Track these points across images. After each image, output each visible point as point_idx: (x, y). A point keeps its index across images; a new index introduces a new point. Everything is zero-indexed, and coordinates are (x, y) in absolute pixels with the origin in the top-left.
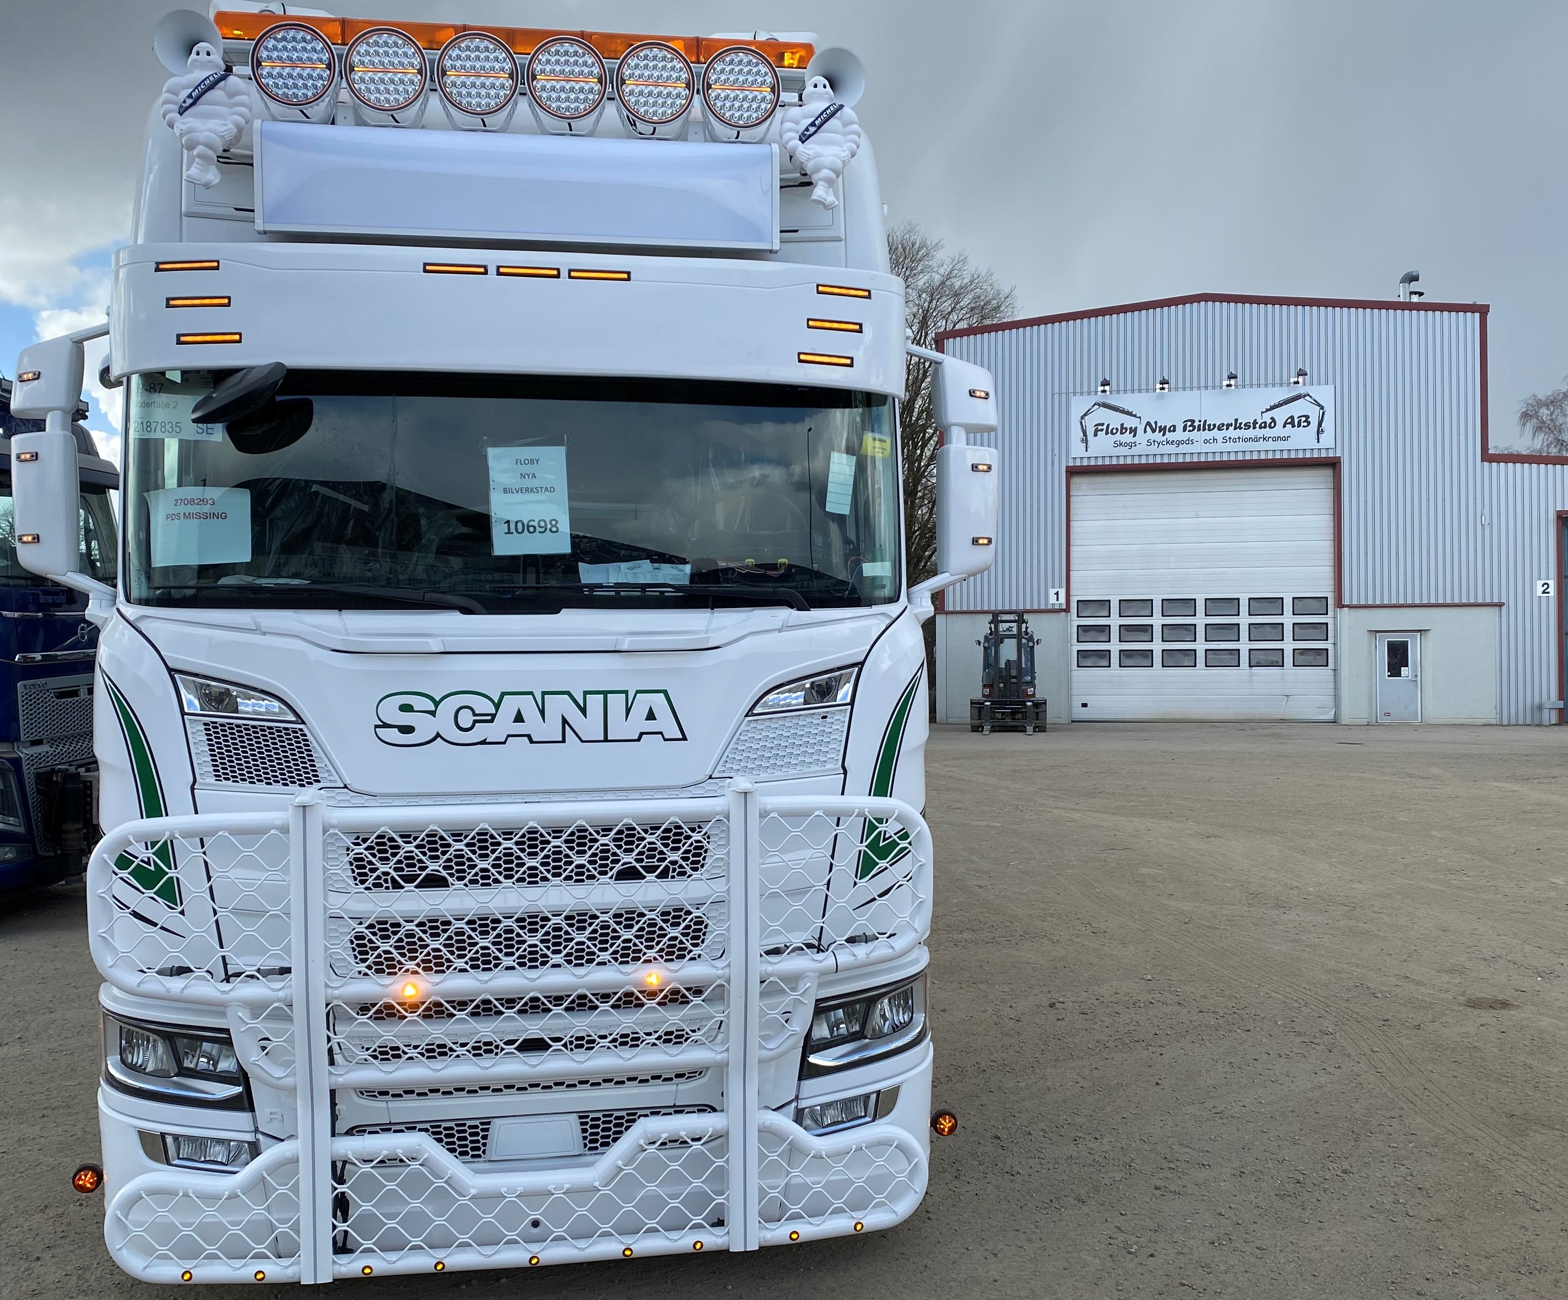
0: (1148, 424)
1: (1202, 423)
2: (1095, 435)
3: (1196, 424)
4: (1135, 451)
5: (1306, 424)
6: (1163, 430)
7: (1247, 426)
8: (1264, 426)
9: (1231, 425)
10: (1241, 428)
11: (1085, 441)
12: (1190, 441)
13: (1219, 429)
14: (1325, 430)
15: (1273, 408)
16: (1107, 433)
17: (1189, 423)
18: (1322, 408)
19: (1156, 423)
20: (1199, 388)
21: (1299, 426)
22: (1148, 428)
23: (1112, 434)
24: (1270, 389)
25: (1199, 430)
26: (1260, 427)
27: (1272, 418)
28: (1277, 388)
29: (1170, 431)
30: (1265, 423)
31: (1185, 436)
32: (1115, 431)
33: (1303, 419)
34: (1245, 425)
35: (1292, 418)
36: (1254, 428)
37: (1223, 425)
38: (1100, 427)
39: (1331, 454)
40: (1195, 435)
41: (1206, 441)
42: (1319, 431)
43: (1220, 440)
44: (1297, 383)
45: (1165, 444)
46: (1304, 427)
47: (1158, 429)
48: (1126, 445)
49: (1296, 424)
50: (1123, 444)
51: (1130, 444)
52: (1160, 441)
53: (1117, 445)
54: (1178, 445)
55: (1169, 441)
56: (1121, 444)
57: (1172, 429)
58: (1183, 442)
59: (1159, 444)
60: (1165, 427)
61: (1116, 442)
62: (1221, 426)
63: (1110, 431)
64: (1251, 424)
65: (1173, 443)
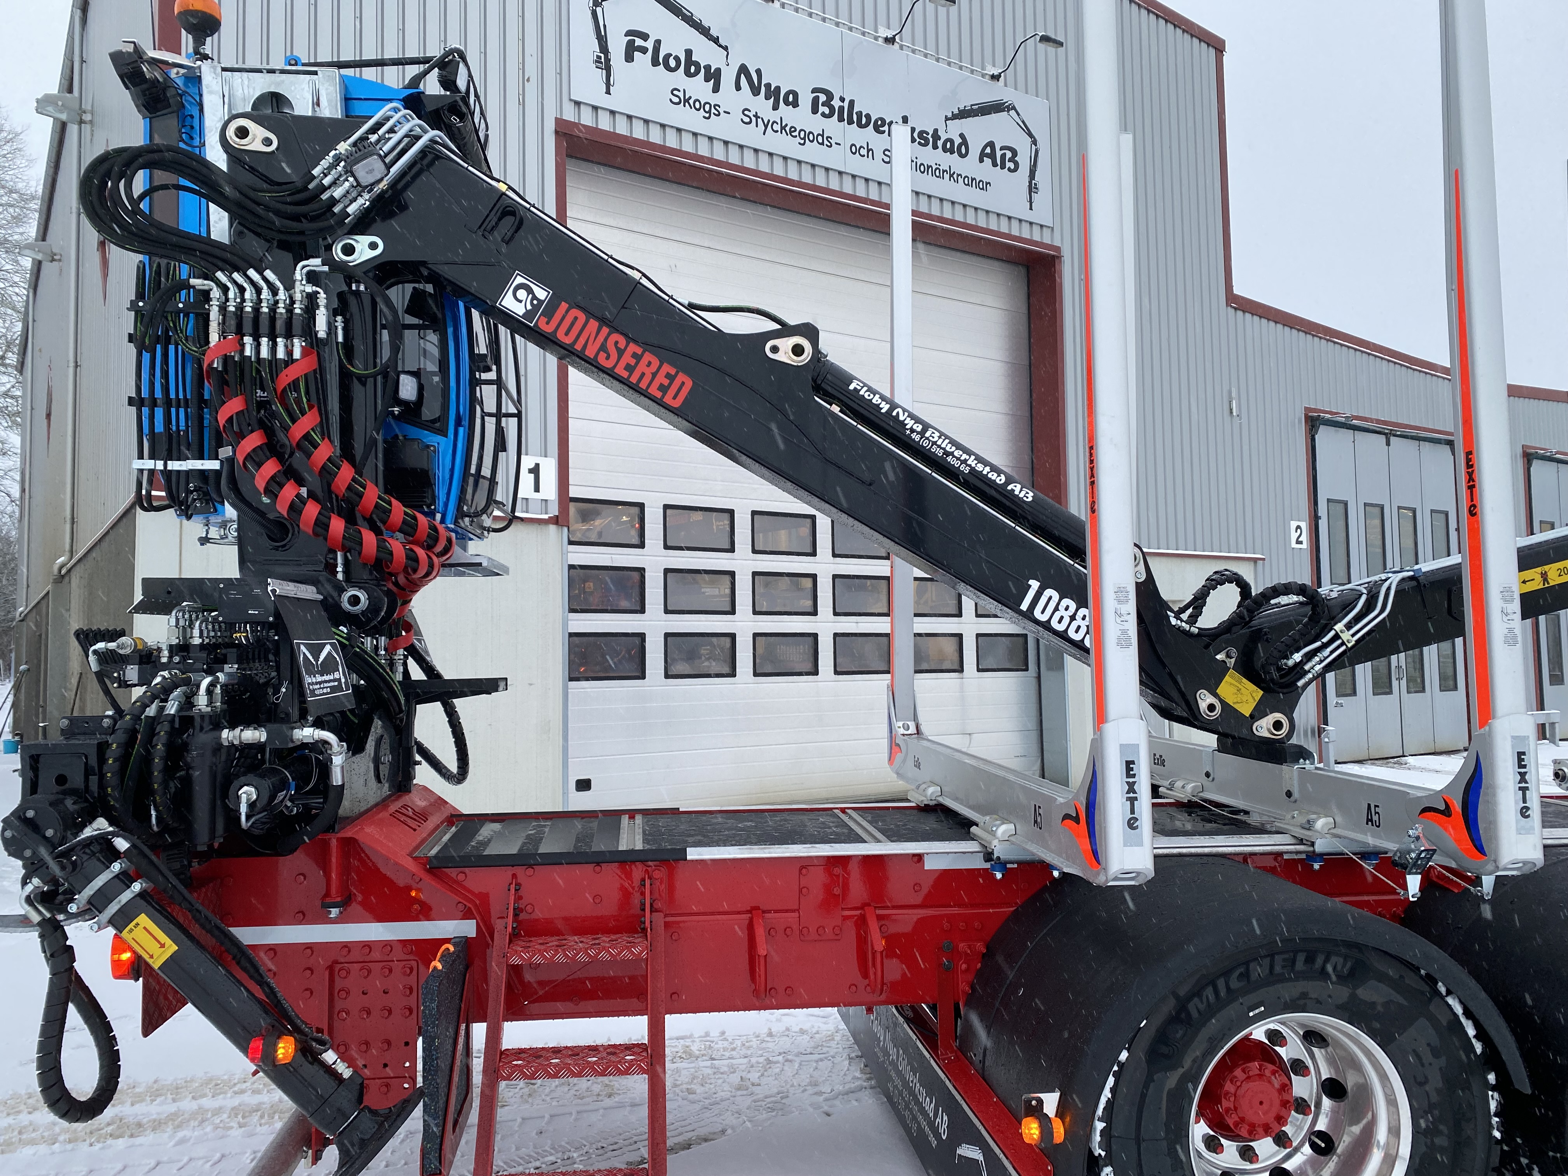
0: (744, 70)
1: (846, 105)
2: (629, 58)
3: (836, 103)
4: (715, 127)
5: (1012, 165)
6: (773, 93)
7: (924, 139)
8: (949, 148)
10: (913, 140)
11: (604, 63)
12: (824, 140)
13: (877, 129)
14: (1039, 186)
15: (963, 114)
16: (655, 62)
17: (823, 98)
18: (1035, 142)
19: (759, 72)
20: (838, 24)
21: (1003, 167)
22: (744, 79)
23: (668, 68)
24: (955, 72)
25: (841, 119)
26: (945, 150)
27: (962, 136)
28: (967, 78)
29: (787, 103)
30: (952, 141)
31: (815, 124)
32: (672, 63)
33: (1009, 154)
34: (921, 135)
35: (991, 144)
36: (935, 146)
37: (883, 120)
38: (639, 42)
39: (1047, 240)
40: (832, 126)
41: (855, 150)
42: (1032, 188)
43: (879, 155)
44: (996, 77)
45: (777, 131)
46: (1009, 169)
47: (763, 89)
48: (697, 106)
49: (999, 162)
50: (691, 102)
51: (707, 108)
52: (769, 121)
53: (676, 100)
54: (802, 142)
55: (786, 125)
56: (687, 101)
57: (791, 98)
58: (811, 137)
59: (766, 127)
60: (778, 89)
61: (675, 92)
62: (879, 123)
63: (661, 61)
64: (929, 137)
65: (793, 134)
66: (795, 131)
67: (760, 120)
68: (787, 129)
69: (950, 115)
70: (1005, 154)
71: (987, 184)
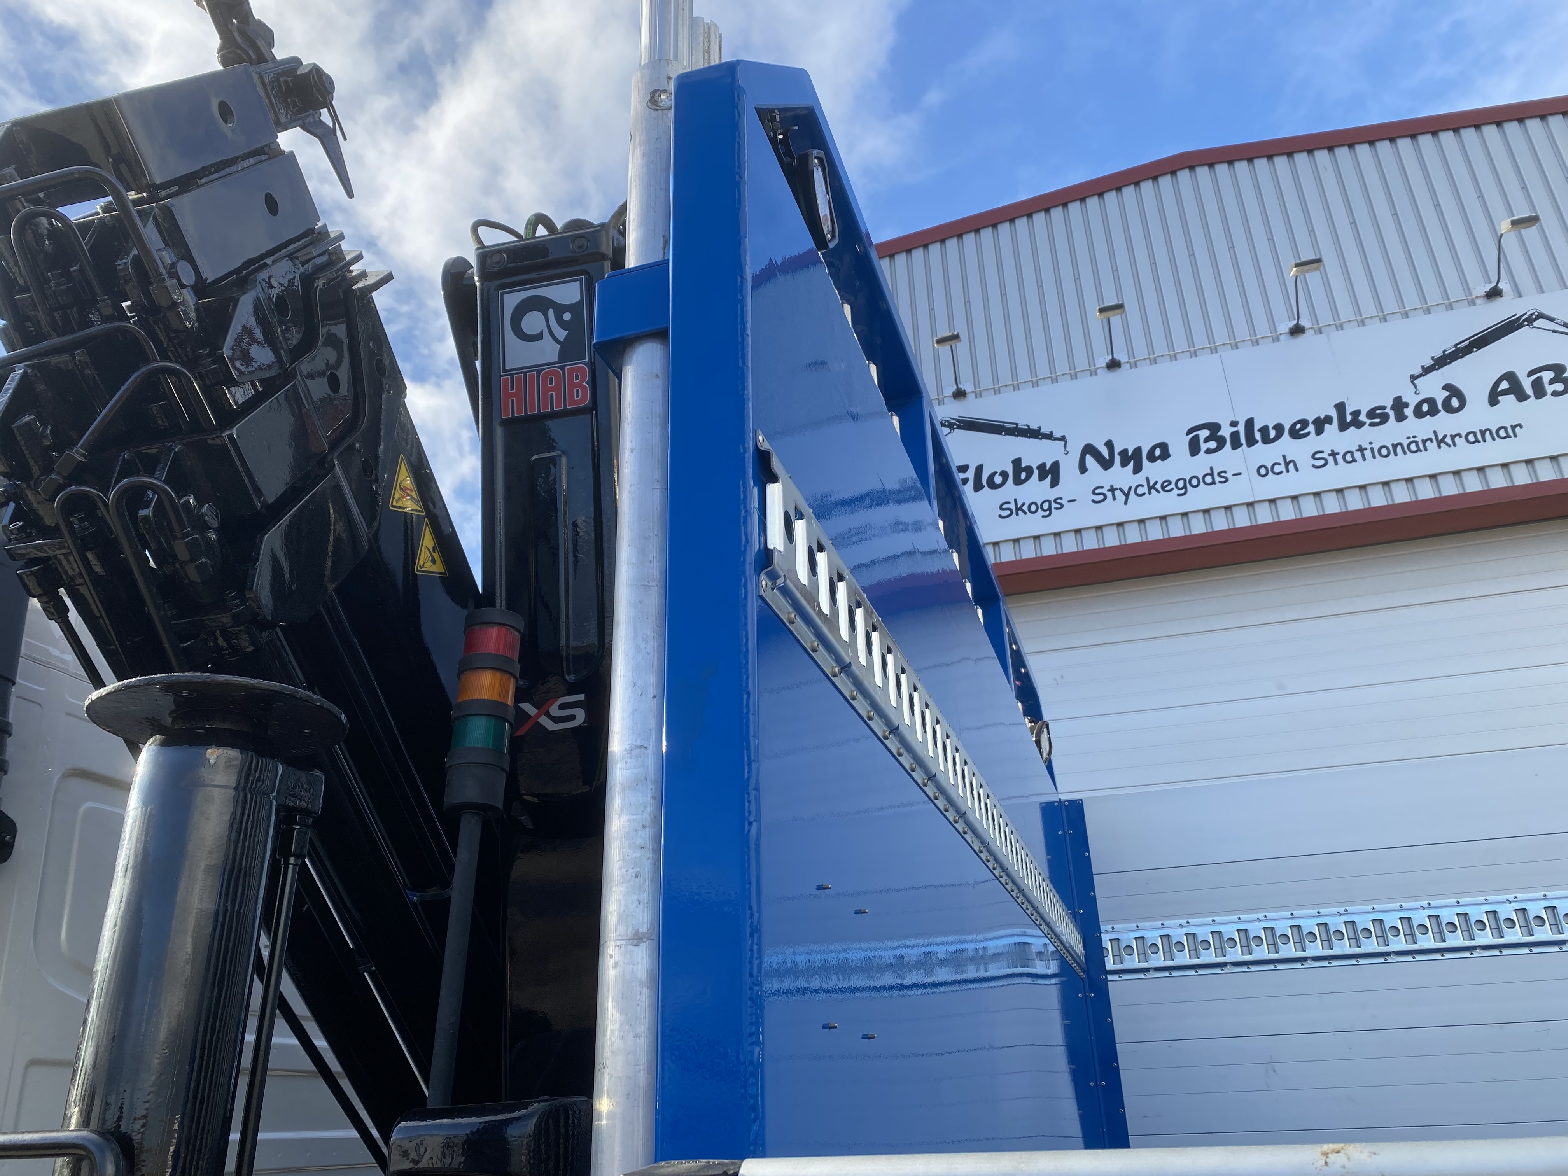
0: (1089, 449)
1: (1241, 428)
3: (1226, 432)
4: (1060, 521)
5: (1559, 387)
6: (1132, 458)
7: (1378, 416)
8: (1428, 409)
9: (1328, 420)
10: (1359, 425)
12: (1216, 477)
13: (1296, 434)
15: (1442, 361)
16: (978, 487)
17: (1204, 434)
19: (1109, 445)
20: (1213, 350)
21: (1541, 396)
22: (1089, 459)
23: (996, 486)
24: (1419, 320)
25: (1236, 445)
26: (1419, 413)
27: (1447, 387)
28: (1440, 317)
29: (1152, 458)
30: (1431, 401)
31: (1201, 464)
32: (998, 480)
33: (1547, 376)
34: (1371, 414)
35: (1510, 377)
36: (1401, 417)
37: (1304, 423)
40: (1227, 458)
41: (1263, 471)
43: (1305, 462)
44: (1494, 294)
45: (1144, 494)
46: (1555, 394)
47: (1117, 459)
48: (1033, 508)
49: (1529, 390)
50: (1025, 508)
51: (1046, 506)
52: (1130, 488)
53: (1008, 512)
54: (1183, 491)
55: (1156, 483)
56: (1019, 509)
57: (1158, 452)
58: (1195, 482)
59: (1127, 495)
60: (1138, 450)
61: (1004, 507)
62: (1298, 426)
63: (984, 482)
64: (1388, 410)
65: (1167, 489)
66: (1170, 483)
67: (1117, 493)
68: (1158, 486)
69: (1419, 371)
70: (1540, 378)
71: (1513, 428)
